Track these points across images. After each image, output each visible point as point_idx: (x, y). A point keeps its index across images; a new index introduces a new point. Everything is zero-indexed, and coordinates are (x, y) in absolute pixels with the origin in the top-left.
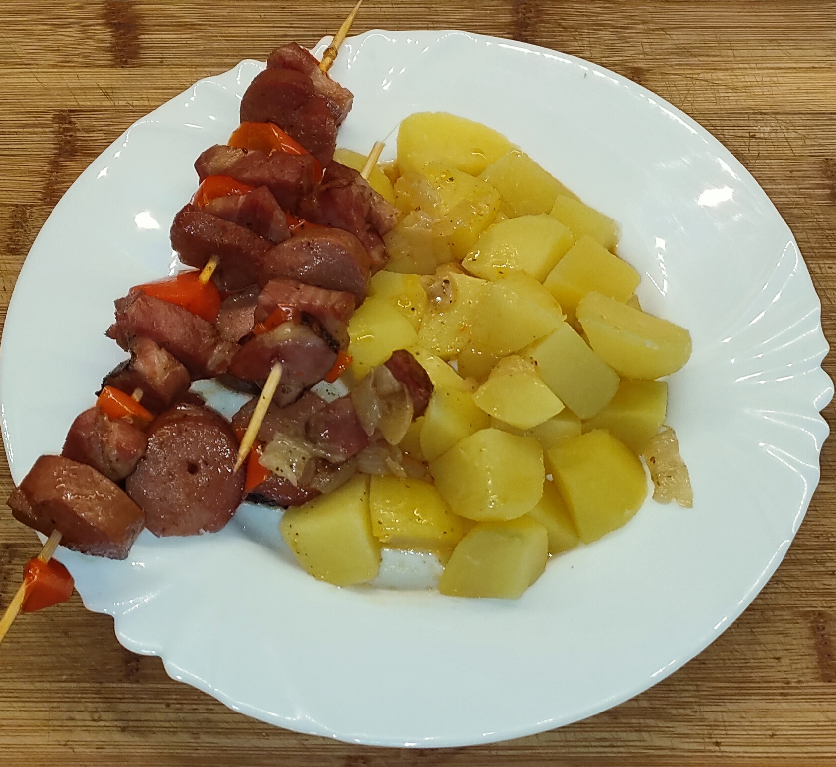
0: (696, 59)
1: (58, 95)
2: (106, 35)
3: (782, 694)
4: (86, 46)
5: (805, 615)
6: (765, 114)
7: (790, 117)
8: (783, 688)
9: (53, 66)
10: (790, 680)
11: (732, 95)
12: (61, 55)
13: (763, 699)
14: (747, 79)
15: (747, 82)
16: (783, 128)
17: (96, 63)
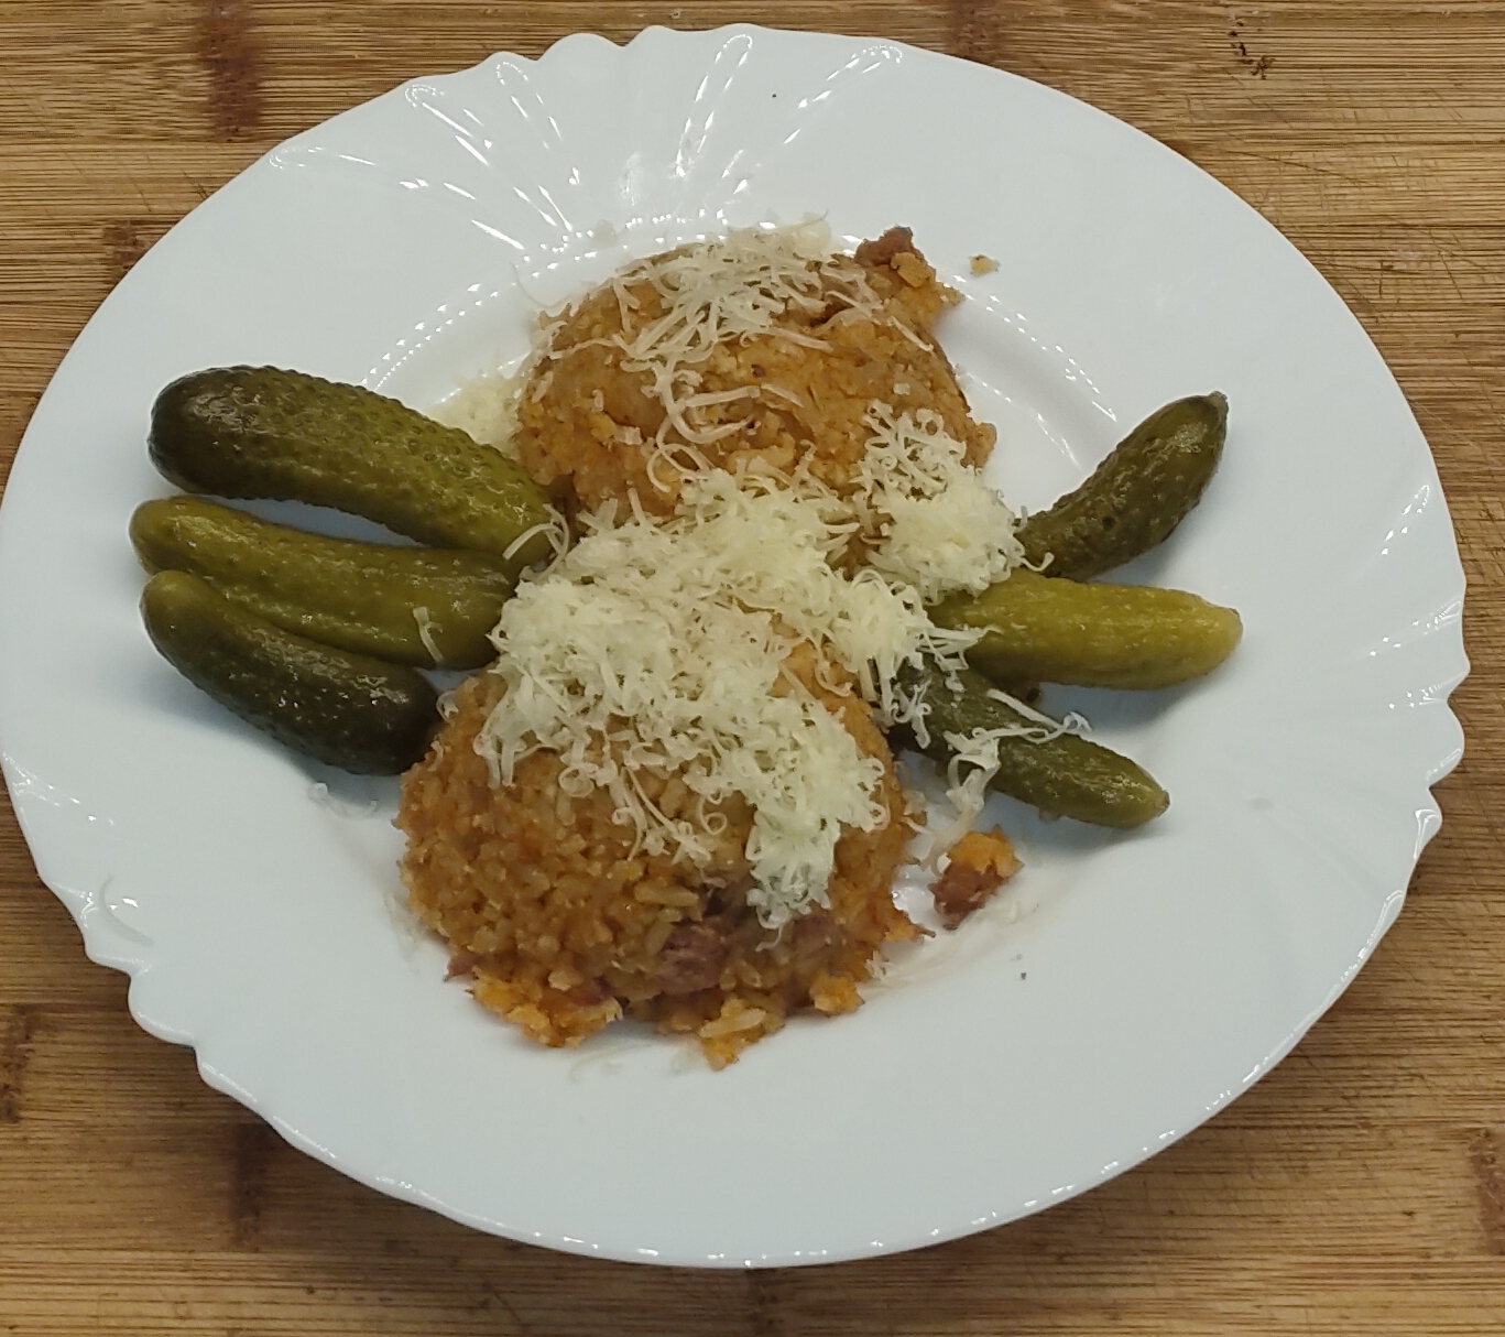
0: (1286, 126)
1: (113, 192)
2: (196, 81)
3: (1415, 1276)
4: (164, 103)
5: (1461, 1136)
6: (1412, 227)
7: (1458, 233)
8: (1416, 1265)
9: (103, 139)
10: (1432, 1252)
11: (1350, 192)
12: (117, 119)
13: (1382, 1285)
14: (1379, 162)
15: (1379, 168)
16: (1443, 253)
17: (181, 132)
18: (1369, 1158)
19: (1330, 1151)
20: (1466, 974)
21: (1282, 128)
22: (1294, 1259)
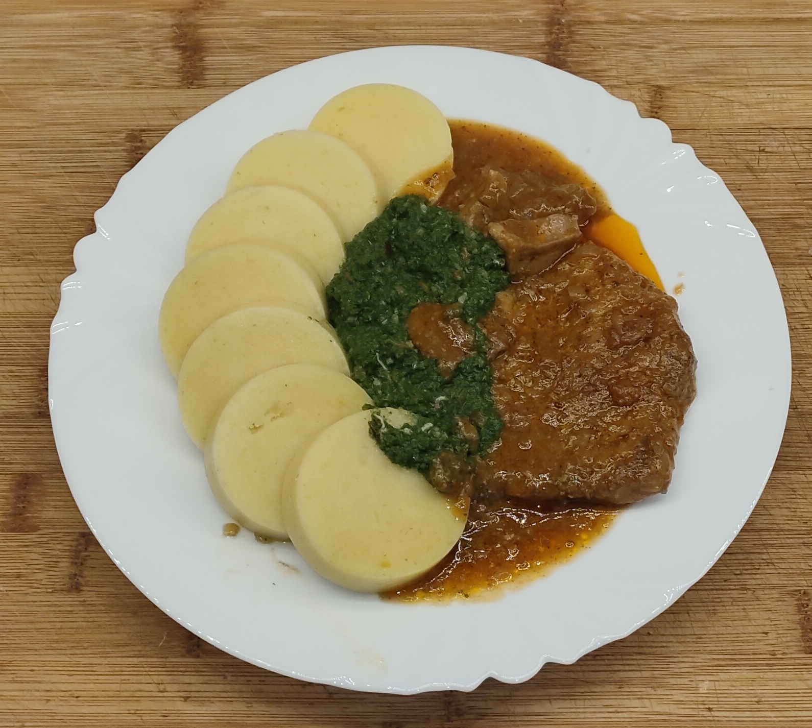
1: (130, 115)
2: (173, 57)
3: (768, 665)
4: (156, 68)
5: (792, 593)
6: (775, 129)
7: (797, 132)
8: (769, 659)
9: (127, 88)
10: (777, 652)
11: (746, 112)
12: (133, 77)
13: (750, 669)
14: (759, 96)
15: (758, 99)
16: (790, 142)
17: (164, 83)
18: (746, 605)
19: (727, 602)
20: (796, 511)
21: (711, 78)
22: (708, 657)
